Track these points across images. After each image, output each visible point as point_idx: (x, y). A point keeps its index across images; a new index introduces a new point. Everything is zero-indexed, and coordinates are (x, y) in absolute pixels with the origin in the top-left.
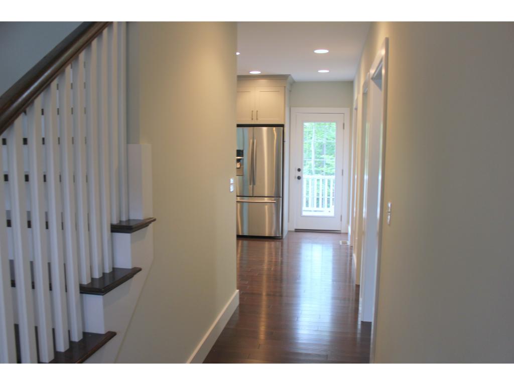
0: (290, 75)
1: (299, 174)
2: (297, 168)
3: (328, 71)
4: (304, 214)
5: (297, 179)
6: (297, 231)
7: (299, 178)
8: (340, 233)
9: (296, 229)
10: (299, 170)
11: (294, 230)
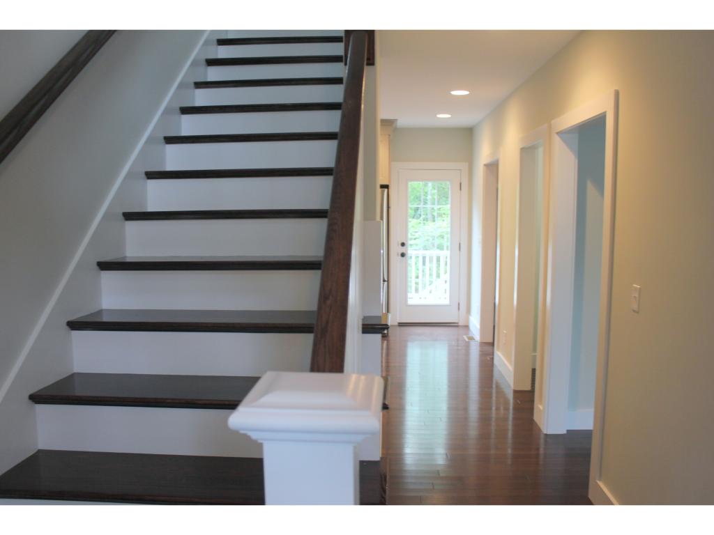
0: (396, 120)
1: (402, 250)
2: (400, 243)
3: (449, 116)
4: (410, 302)
5: (400, 257)
6: (401, 325)
7: (403, 255)
8: (458, 326)
9: (399, 323)
10: (403, 244)
11: (397, 324)
